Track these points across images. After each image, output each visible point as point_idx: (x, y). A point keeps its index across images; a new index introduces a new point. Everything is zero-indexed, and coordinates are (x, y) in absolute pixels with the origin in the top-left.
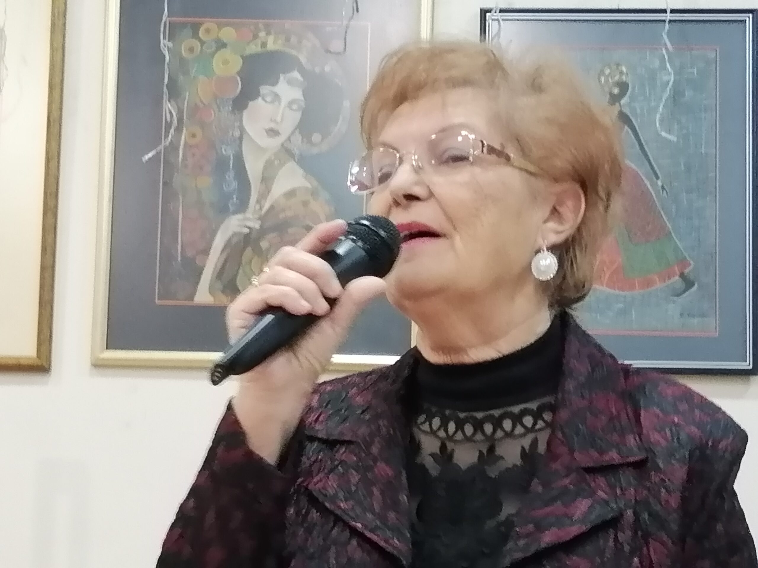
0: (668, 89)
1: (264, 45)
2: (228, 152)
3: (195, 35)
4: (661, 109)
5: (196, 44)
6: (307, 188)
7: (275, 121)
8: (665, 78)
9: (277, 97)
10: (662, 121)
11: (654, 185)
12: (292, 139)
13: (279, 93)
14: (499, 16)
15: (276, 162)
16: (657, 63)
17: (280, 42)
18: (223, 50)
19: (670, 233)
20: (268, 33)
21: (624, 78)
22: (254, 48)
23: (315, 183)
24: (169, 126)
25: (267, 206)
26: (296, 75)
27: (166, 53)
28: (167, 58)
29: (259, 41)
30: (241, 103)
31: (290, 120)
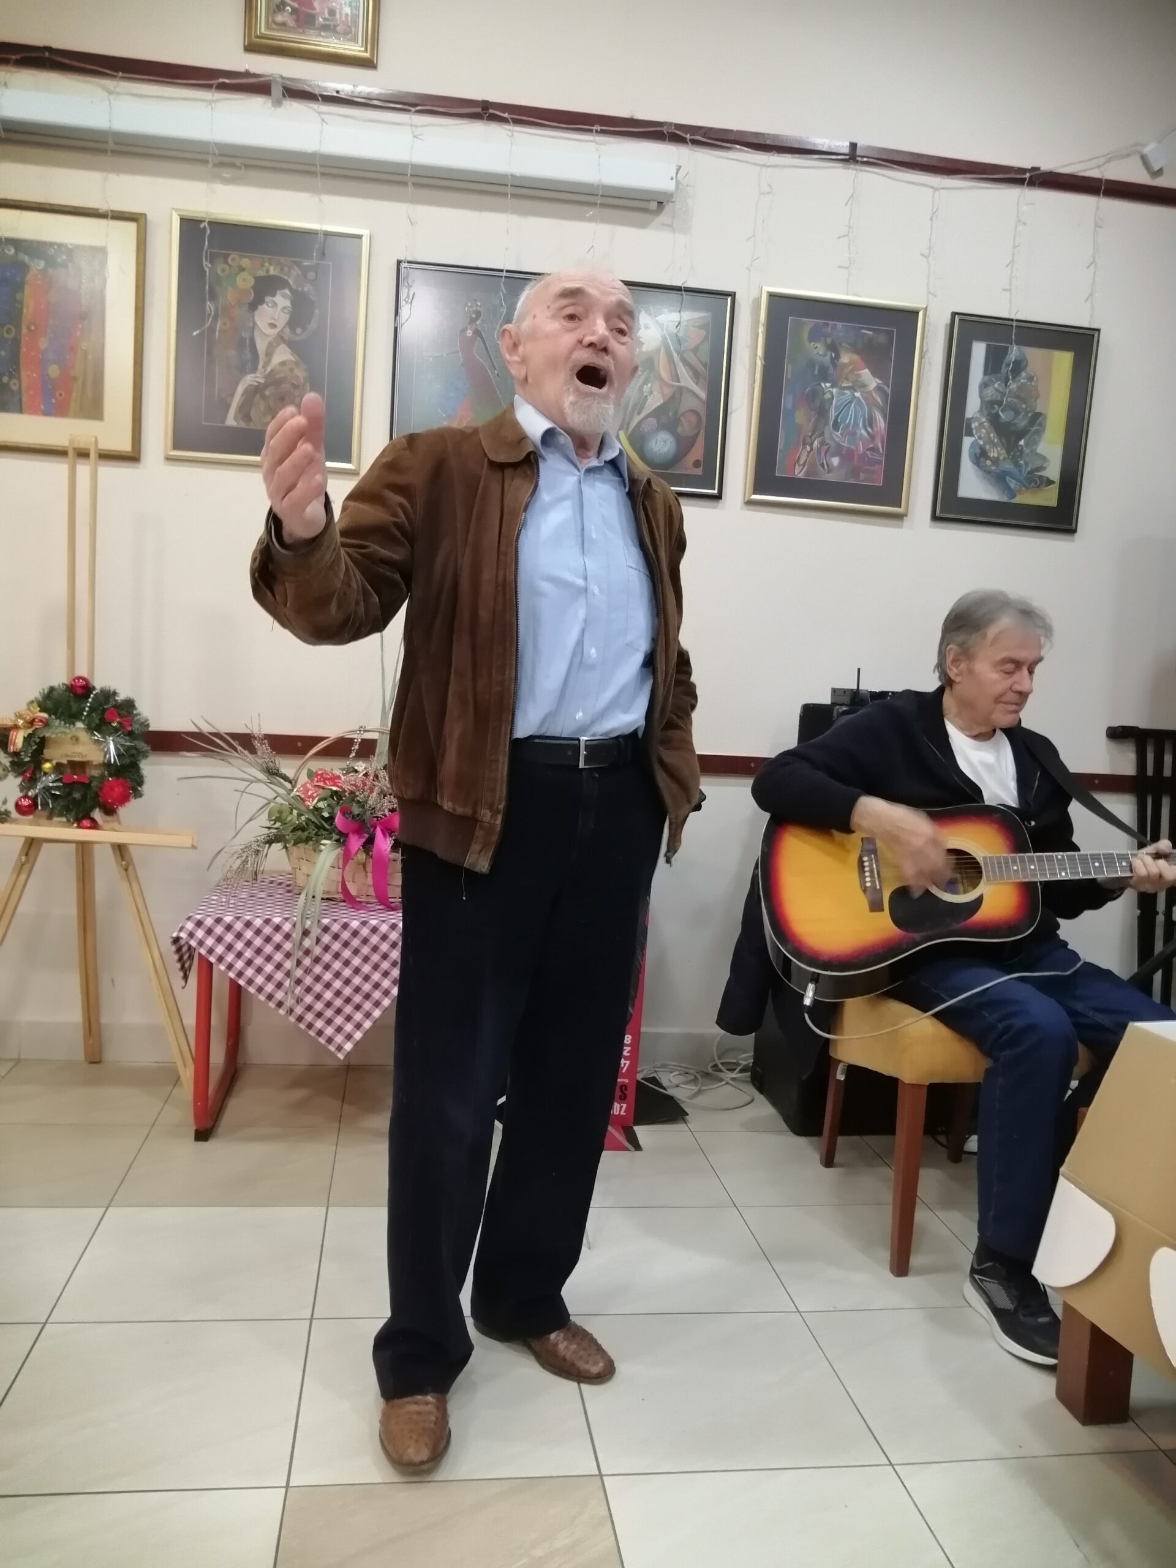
1: (268, 271)
2: (246, 335)
3: (226, 262)
5: (226, 267)
6: (293, 361)
7: (274, 319)
8: (502, 310)
9: (275, 304)
11: (493, 373)
12: (285, 330)
13: (276, 301)
14: (406, 265)
15: (275, 344)
16: (498, 302)
17: (277, 270)
18: (243, 272)
20: (270, 264)
21: (479, 309)
22: (261, 273)
23: (297, 358)
24: (209, 315)
25: (269, 369)
26: (287, 291)
27: (207, 270)
28: (208, 274)
29: (265, 269)
30: (254, 306)
31: (283, 319)
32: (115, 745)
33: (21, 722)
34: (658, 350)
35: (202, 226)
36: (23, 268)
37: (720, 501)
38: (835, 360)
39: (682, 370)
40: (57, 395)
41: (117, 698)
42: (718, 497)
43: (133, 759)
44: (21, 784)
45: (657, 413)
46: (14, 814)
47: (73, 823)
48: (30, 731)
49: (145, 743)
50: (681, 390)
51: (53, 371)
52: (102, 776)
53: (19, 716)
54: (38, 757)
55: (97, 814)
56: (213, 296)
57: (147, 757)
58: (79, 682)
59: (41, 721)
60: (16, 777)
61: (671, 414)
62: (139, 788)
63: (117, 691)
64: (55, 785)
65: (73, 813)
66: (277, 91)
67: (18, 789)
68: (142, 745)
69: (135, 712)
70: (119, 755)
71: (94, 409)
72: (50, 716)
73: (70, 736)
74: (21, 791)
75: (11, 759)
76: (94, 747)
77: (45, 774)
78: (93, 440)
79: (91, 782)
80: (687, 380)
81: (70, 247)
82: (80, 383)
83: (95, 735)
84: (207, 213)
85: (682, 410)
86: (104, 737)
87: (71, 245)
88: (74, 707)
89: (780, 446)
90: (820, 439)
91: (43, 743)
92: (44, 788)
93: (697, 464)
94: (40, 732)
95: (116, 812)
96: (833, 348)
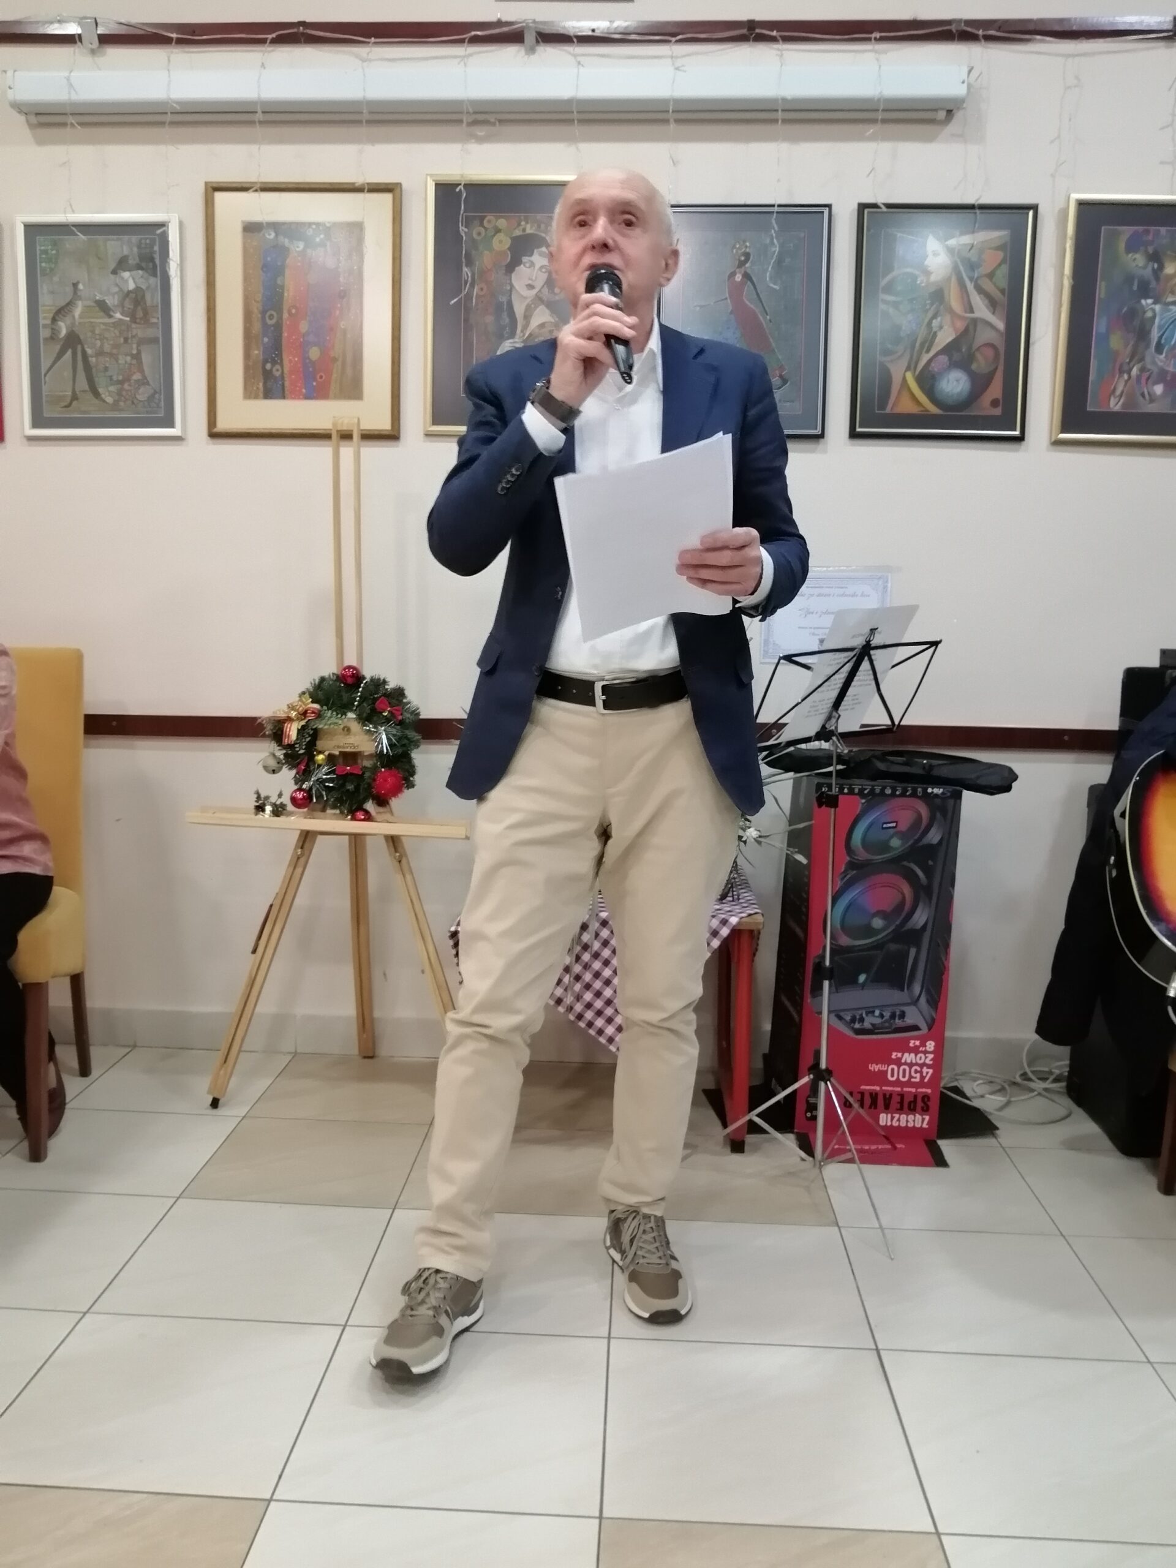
0: (775, 256)
1: (524, 230)
2: (503, 299)
3: (482, 225)
4: (770, 269)
5: (482, 230)
6: (552, 323)
7: (531, 280)
8: (773, 249)
9: (532, 264)
10: (771, 278)
11: (765, 318)
12: (542, 291)
13: (534, 261)
16: (768, 241)
17: (534, 228)
18: (498, 234)
19: (773, 350)
20: (527, 223)
21: (748, 250)
22: (518, 233)
23: (557, 319)
24: (466, 282)
25: (527, 333)
27: (464, 235)
28: (464, 238)
29: (521, 228)
30: (511, 268)
31: (541, 279)
32: (387, 735)
33: (293, 714)
34: (949, 279)
35: (458, 190)
36: (283, 251)
37: (1024, 443)
38: (1157, 273)
39: (977, 300)
40: (318, 377)
41: (387, 687)
42: (1020, 439)
43: (405, 749)
44: (295, 776)
45: (948, 350)
46: (290, 807)
47: (347, 815)
48: (303, 723)
49: (416, 732)
50: (975, 322)
51: (314, 353)
52: (374, 769)
53: (291, 707)
54: (311, 748)
55: (370, 806)
56: (470, 263)
57: (418, 746)
58: (349, 671)
59: (313, 712)
60: (290, 769)
61: (964, 350)
62: (411, 779)
63: (387, 680)
64: (328, 777)
65: (347, 805)
66: (530, 38)
67: (293, 782)
68: (412, 734)
69: (405, 701)
70: (391, 745)
71: (353, 390)
72: (322, 707)
73: (342, 726)
74: (296, 783)
75: (284, 751)
76: (366, 737)
77: (319, 766)
78: (356, 421)
79: (364, 773)
80: (982, 310)
81: (328, 225)
82: (339, 363)
83: (366, 726)
84: (462, 176)
85: (976, 345)
86: (374, 728)
87: (329, 223)
88: (345, 697)
89: (1092, 377)
90: (1139, 365)
91: (316, 735)
92: (318, 780)
93: (995, 403)
94: (313, 723)
95: (388, 803)
96: (1156, 258)
